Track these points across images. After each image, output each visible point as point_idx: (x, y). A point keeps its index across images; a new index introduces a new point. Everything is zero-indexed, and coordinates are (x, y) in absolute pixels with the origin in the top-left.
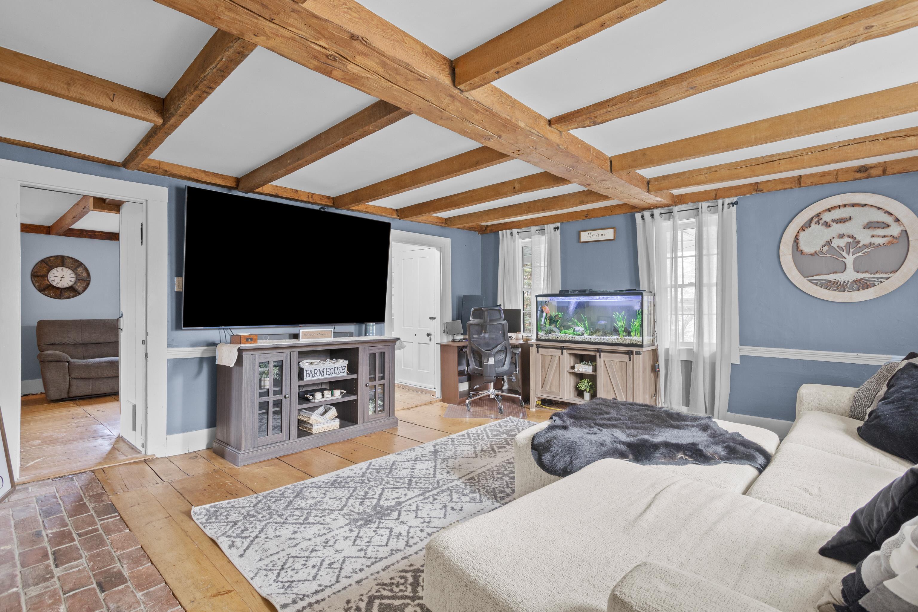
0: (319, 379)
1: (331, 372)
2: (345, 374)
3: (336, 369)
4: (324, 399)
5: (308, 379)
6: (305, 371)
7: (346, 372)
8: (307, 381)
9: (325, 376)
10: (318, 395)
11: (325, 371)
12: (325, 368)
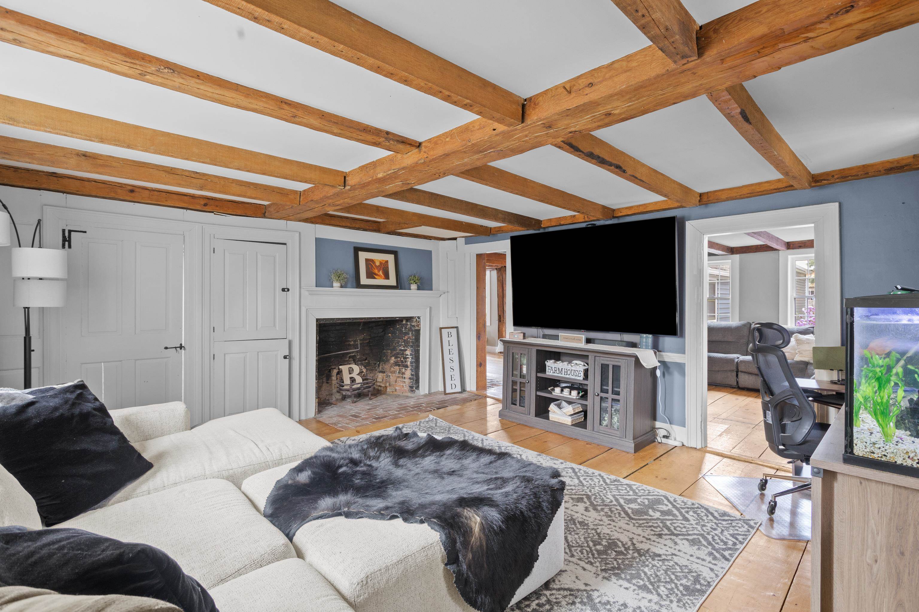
0: (558, 376)
1: (569, 372)
2: (581, 378)
3: (573, 371)
4: (561, 395)
5: (551, 374)
6: (547, 367)
7: (582, 377)
8: (549, 375)
9: (563, 375)
10: (557, 390)
11: (563, 370)
12: (563, 368)
